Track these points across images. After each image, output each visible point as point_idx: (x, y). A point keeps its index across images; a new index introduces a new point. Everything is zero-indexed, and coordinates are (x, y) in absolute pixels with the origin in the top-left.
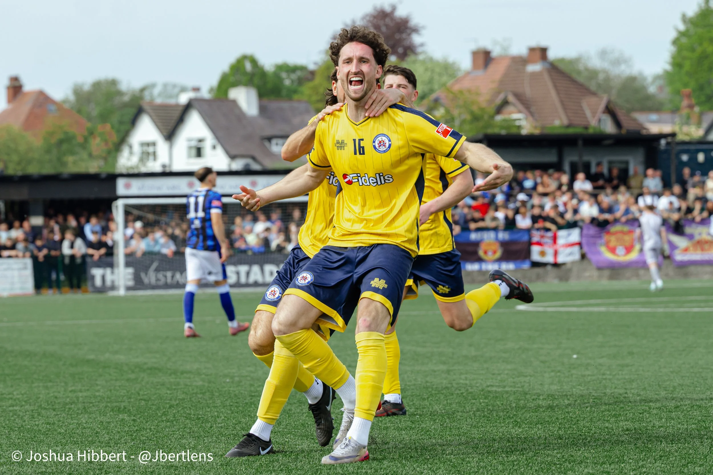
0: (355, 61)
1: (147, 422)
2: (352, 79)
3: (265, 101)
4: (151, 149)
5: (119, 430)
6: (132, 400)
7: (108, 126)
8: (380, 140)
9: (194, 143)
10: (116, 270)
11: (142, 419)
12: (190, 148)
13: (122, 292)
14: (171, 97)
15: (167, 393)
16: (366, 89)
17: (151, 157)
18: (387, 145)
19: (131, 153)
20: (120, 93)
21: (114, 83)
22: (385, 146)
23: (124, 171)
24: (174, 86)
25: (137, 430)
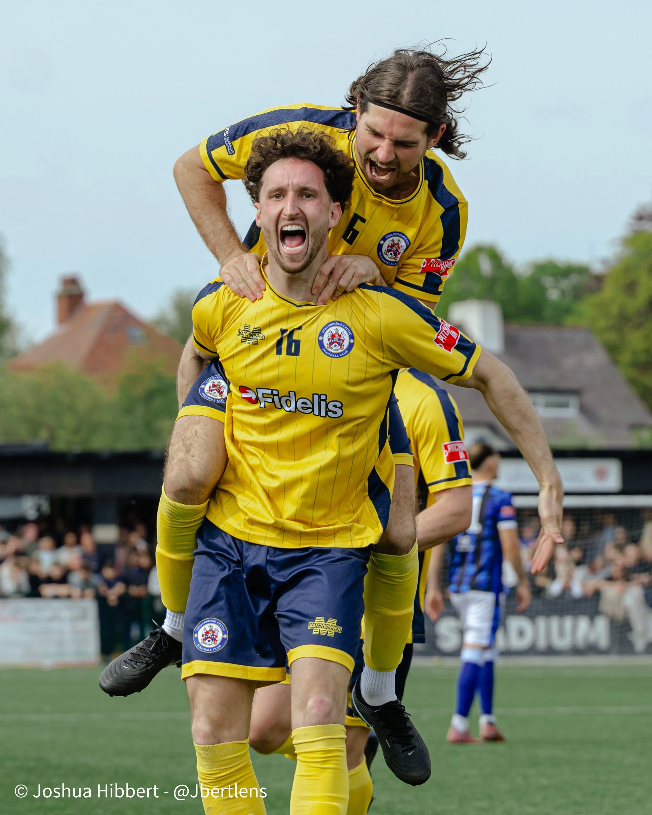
0: (290, 194)
2: (286, 229)
3: (515, 328)
8: (334, 333)
16: (312, 250)
18: (346, 344)
22: (341, 345)
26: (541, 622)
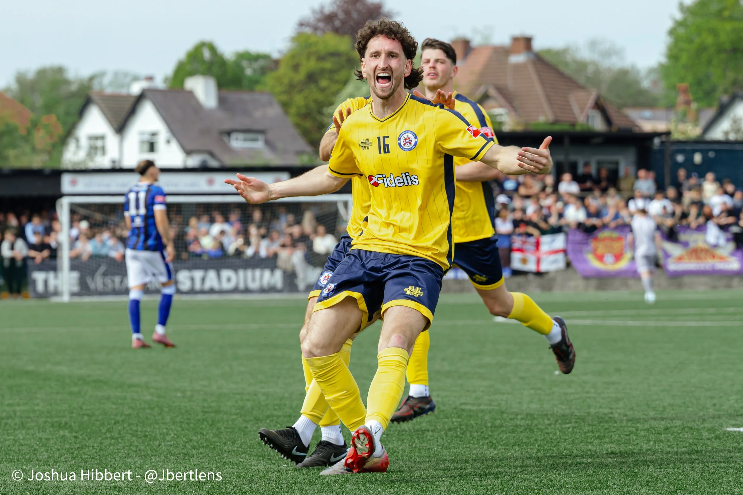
0: (383, 56)
1: (89, 439)
2: (380, 75)
3: (225, 93)
4: (99, 143)
5: (59, 447)
6: (74, 415)
7: (53, 118)
8: (406, 137)
9: (147, 137)
10: (60, 275)
11: (84, 436)
12: (142, 142)
13: (66, 298)
14: (122, 86)
15: (112, 408)
16: (395, 87)
17: (99, 152)
18: (413, 142)
19: (78, 147)
20: (67, 82)
21: (60, 70)
22: (410, 143)
23: (70, 167)
24: (126, 75)
25: (78, 448)
26: (241, 273)
